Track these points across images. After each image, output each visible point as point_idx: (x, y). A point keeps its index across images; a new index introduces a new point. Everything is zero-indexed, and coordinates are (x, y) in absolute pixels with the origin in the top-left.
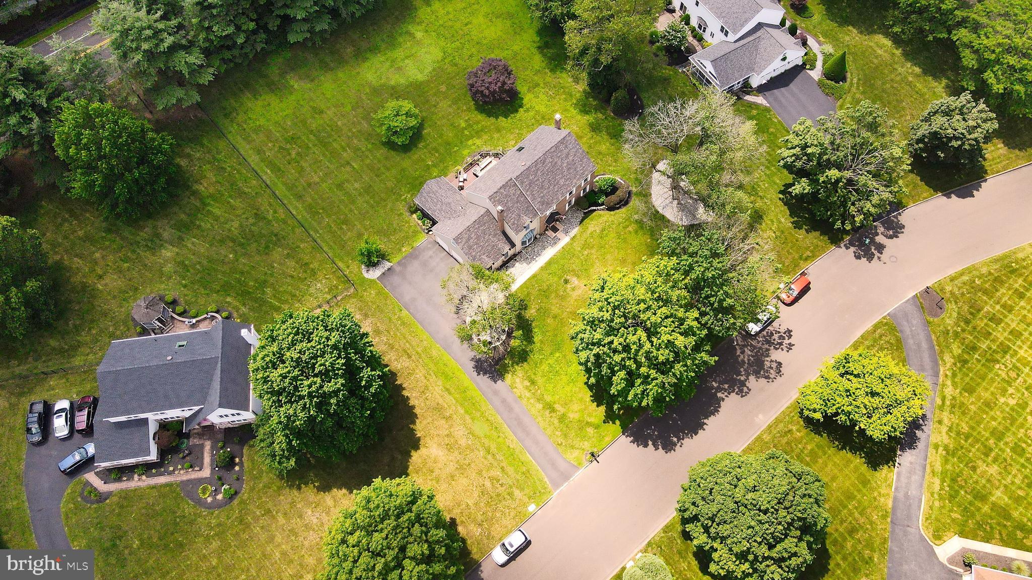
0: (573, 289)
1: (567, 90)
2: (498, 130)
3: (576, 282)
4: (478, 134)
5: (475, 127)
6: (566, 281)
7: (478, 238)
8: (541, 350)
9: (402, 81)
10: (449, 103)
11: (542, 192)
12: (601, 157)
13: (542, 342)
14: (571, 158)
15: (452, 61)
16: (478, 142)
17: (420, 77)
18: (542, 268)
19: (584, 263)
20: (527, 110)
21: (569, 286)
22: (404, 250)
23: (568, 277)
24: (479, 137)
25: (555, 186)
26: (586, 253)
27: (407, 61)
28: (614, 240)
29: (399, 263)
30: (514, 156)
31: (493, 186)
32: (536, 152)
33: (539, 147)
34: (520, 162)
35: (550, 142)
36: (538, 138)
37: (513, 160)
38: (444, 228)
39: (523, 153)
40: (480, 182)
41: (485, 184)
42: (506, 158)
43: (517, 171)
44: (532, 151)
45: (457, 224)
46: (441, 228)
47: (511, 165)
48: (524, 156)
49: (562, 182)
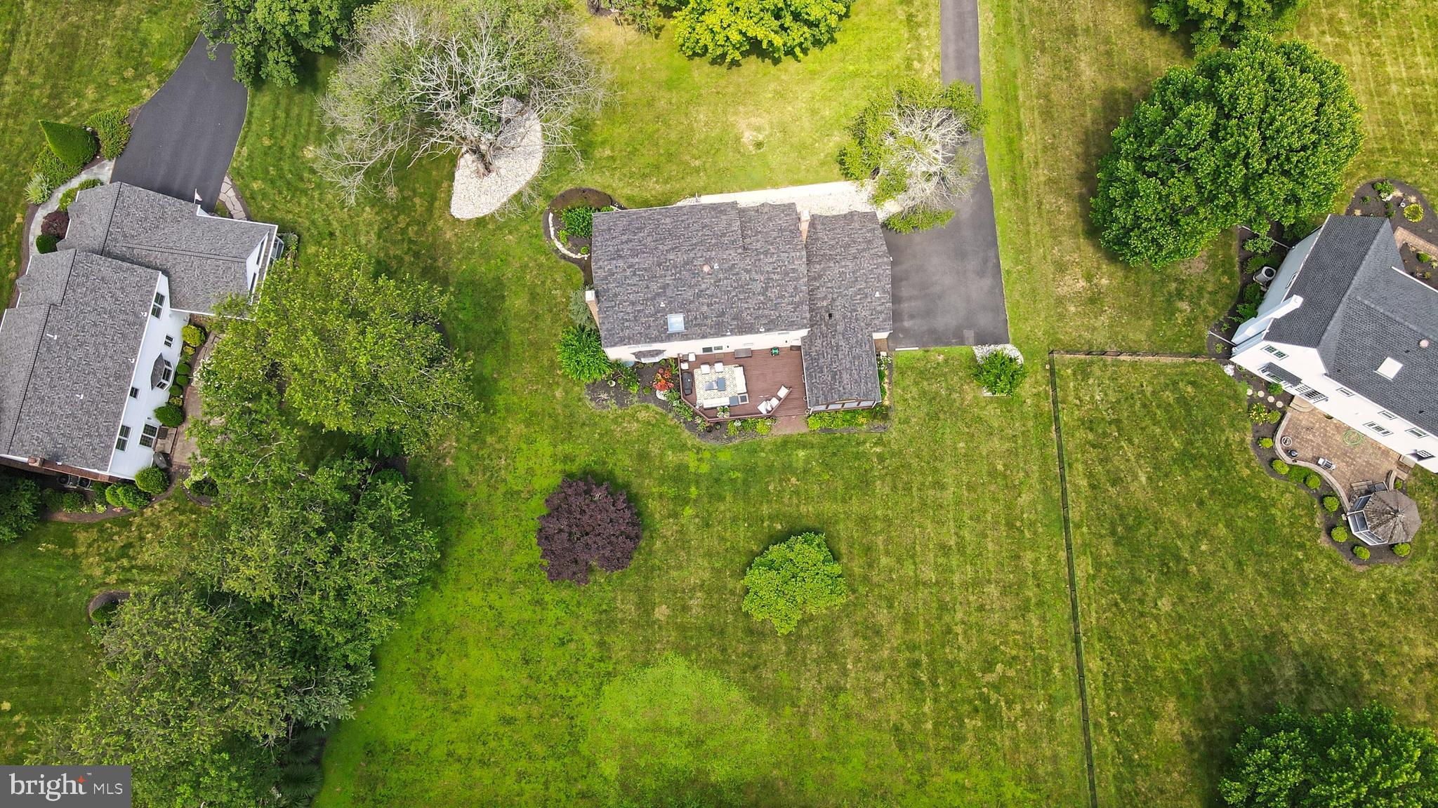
0: (758, 129)
2: (643, 456)
3: (747, 134)
4: (679, 476)
5: (672, 492)
6: (759, 145)
8: (865, 88)
9: (715, 683)
10: (674, 573)
11: (711, 221)
12: (538, 290)
13: (857, 97)
15: (601, 660)
16: (690, 460)
17: (679, 667)
18: (775, 185)
19: (713, 152)
20: (568, 458)
21: (761, 138)
22: (941, 358)
23: (751, 148)
24: (682, 468)
26: (697, 163)
27: (675, 722)
28: (645, 152)
29: (962, 342)
30: (696, 318)
31: (778, 273)
32: (668, 280)
33: (654, 287)
34: (704, 286)
35: (635, 274)
36: (635, 317)
37: (705, 308)
38: (879, 308)
39: (683, 304)
40: (780, 316)
41: (779, 300)
42: (708, 330)
43: (727, 262)
44: (669, 293)
45: (860, 289)
46: (881, 312)
47: (719, 295)
48: (689, 295)
49: (668, 220)
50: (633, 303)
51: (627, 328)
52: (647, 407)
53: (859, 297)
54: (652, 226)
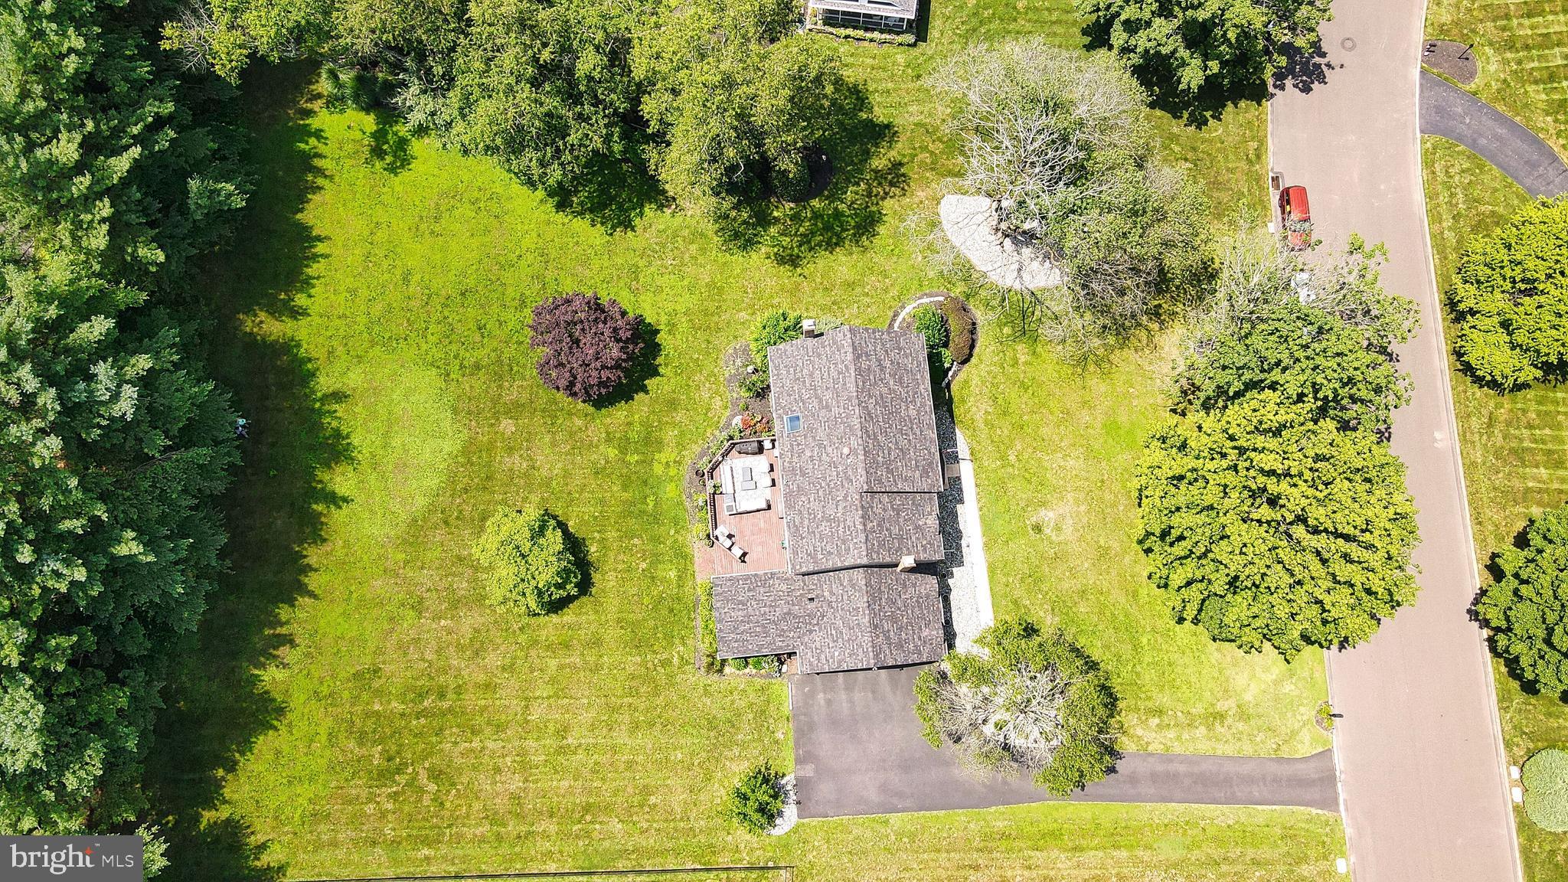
0: (1058, 529)
1: (686, 232)
2: (672, 404)
3: (1051, 514)
4: (650, 442)
5: (633, 435)
6: (1038, 528)
7: (894, 619)
8: (1119, 657)
9: (433, 482)
10: (547, 439)
11: (910, 459)
12: (858, 290)
13: (1106, 647)
14: (887, 364)
15: (462, 367)
16: (667, 455)
17: (451, 445)
18: (987, 546)
19: (1027, 475)
20: (672, 327)
21: (1047, 531)
22: (779, 735)
23: (1034, 519)
24: (660, 445)
25: (912, 428)
26: (1013, 458)
27: (396, 442)
28: (1024, 400)
29: (799, 761)
30: (799, 445)
31: (845, 532)
32: (835, 410)
33: (828, 396)
34: (829, 450)
35: (839, 373)
36: (798, 379)
37: (808, 454)
38: (823, 656)
39: (812, 429)
40: (802, 538)
41: (818, 536)
42: (787, 460)
43: (853, 473)
44: (823, 413)
45: (841, 633)
46: (819, 660)
47: (822, 468)
48: (821, 434)
49: (913, 413)
50: (811, 375)
51: (788, 372)
52: (726, 407)
53: (834, 632)
54: (904, 395)
